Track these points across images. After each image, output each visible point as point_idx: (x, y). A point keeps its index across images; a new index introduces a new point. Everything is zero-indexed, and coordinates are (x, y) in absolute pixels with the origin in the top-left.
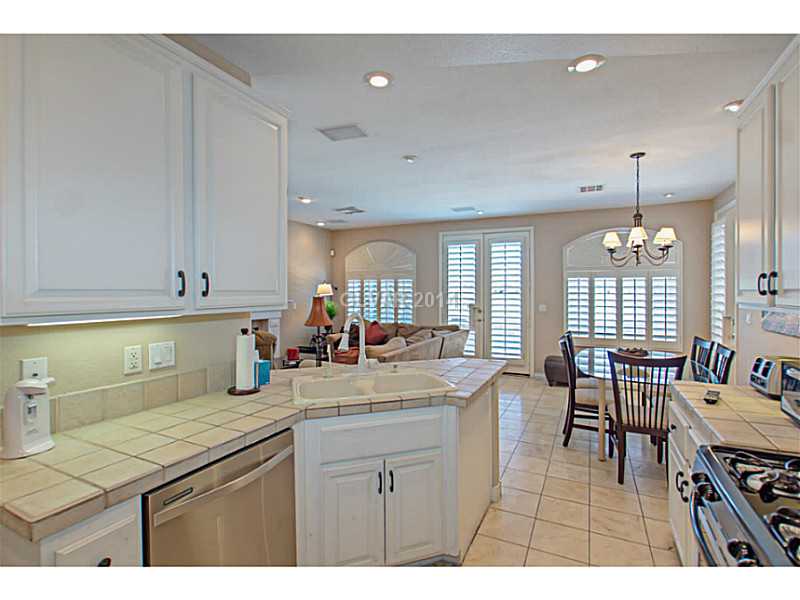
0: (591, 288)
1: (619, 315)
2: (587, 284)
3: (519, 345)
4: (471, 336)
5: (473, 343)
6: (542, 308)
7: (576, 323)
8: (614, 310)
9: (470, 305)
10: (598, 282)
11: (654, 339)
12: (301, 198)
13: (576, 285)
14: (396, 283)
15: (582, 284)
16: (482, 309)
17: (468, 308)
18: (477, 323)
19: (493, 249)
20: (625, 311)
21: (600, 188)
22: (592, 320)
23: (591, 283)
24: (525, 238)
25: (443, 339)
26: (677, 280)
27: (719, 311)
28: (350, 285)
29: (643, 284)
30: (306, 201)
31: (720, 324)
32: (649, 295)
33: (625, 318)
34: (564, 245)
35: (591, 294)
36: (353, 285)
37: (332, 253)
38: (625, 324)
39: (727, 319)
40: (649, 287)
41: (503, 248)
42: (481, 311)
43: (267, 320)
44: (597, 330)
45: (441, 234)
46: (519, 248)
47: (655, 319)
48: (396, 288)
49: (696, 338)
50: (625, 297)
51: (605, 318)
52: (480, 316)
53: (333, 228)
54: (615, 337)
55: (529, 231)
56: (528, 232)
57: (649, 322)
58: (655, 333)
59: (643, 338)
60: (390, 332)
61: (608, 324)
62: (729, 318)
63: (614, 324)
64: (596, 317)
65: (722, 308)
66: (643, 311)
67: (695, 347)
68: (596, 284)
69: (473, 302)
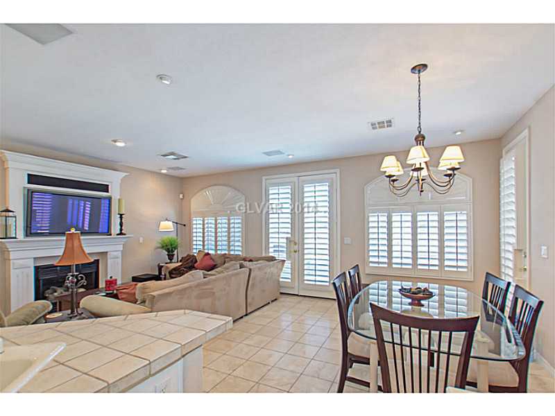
0: (390, 222)
1: (415, 246)
2: (385, 219)
3: (327, 274)
4: (288, 264)
5: (289, 271)
6: (348, 240)
7: (376, 254)
8: (410, 243)
9: (287, 238)
10: (395, 217)
11: (446, 269)
12: (115, 141)
13: (376, 221)
14: (229, 220)
15: (381, 219)
16: (297, 241)
17: (285, 241)
18: (293, 253)
19: (306, 189)
20: (419, 243)
21: (389, 123)
22: (390, 251)
23: (389, 218)
24: (332, 179)
25: (250, 270)
26: (467, 214)
27: (509, 243)
28: (194, 222)
29: (436, 218)
30: (120, 144)
31: (510, 256)
32: (441, 228)
33: (419, 249)
34: (365, 185)
35: (390, 228)
36: (197, 223)
37: (181, 196)
38: (419, 255)
39: (518, 251)
40: (441, 221)
41: (312, 189)
42: (296, 244)
43: (107, 252)
44: (394, 260)
45: (264, 178)
46: (327, 188)
47: (446, 250)
48: (229, 224)
49: (487, 273)
50: (419, 230)
51: (402, 249)
52: (296, 248)
53: (181, 176)
54: (410, 267)
55: (336, 173)
56: (335, 175)
57: (441, 252)
58: (447, 263)
59: (437, 268)
60: (219, 261)
61: (404, 255)
62: (521, 250)
63: (410, 255)
64: (394, 248)
65: (513, 240)
66: (436, 243)
67: (487, 284)
68: (394, 219)
69: (289, 236)
